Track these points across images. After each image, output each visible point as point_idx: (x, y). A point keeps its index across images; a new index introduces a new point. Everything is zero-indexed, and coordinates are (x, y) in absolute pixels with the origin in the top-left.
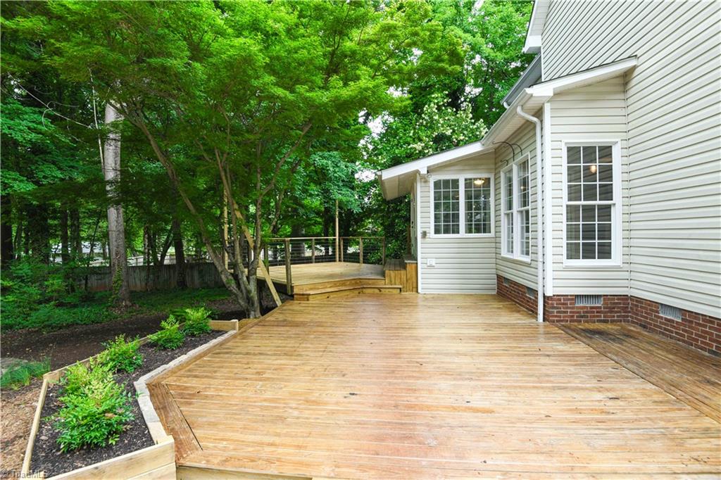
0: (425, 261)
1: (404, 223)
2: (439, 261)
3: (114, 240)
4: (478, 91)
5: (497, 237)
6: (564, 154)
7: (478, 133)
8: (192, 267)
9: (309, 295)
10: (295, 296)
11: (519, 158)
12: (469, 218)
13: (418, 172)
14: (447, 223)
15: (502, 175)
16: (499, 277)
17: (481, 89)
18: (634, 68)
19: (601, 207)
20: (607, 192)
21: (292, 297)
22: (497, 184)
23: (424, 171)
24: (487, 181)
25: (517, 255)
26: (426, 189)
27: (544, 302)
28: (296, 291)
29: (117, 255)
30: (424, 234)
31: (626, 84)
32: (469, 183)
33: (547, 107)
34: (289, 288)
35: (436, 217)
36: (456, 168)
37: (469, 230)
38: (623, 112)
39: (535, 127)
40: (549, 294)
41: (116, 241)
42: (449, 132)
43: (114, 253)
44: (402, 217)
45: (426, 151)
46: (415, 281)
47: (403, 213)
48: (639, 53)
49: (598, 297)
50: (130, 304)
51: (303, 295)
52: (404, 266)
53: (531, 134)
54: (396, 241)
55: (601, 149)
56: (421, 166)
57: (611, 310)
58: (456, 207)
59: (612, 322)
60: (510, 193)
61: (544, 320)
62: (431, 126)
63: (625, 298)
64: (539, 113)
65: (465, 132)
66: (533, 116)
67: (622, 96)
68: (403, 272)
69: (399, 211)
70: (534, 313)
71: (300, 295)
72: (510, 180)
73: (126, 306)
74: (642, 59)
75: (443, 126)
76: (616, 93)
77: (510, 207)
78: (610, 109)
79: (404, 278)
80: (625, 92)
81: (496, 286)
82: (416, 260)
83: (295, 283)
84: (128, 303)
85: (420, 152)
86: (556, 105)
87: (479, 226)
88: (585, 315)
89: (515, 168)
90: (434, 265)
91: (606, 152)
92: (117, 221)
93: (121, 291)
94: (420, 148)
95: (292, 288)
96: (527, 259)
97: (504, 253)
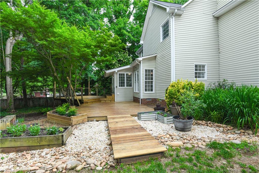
0: (116, 93)
1: (109, 84)
2: (120, 93)
3: (9, 88)
4: (130, 45)
5: (133, 88)
6: (144, 71)
7: (130, 60)
8: (29, 99)
9: (88, 102)
10: (84, 103)
11: (137, 70)
12: (127, 83)
13: (115, 71)
14: (122, 84)
15: (134, 73)
16: (134, 97)
17: (131, 44)
18: (157, 56)
19: (151, 82)
20: (152, 79)
21: (83, 103)
22: (133, 75)
23: (117, 71)
24: (131, 74)
25: (137, 91)
26: (117, 76)
27: (141, 100)
28: (84, 101)
29: (10, 93)
30: (116, 87)
31: (156, 58)
32: (127, 74)
33: (141, 62)
34: (82, 101)
35: (119, 83)
36: (124, 71)
37: (127, 86)
38: (155, 63)
39: (139, 65)
40: (142, 98)
41: (10, 89)
42: (122, 59)
43: (9, 93)
44: (108, 82)
45: (116, 64)
46: (114, 98)
47: (109, 81)
48: (157, 53)
49: (150, 99)
50: (15, 111)
51: (86, 102)
52: (111, 95)
53: (139, 66)
54: (107, 89)
55: (151, 70)
56: (116, 70)
57: (153, 101)
58: (124, 80)
59: (153, 103)
60: (136, 78)
61: (141, 104)
62: (117, 56)
63: (155, 99)
64: (140, 62)
65: (126, 59)
66: (139, 63)
67: (155, 60)
68: (111, 96)
69: (107, 81)
70: (140, 103)
71: (85, 102)
72: (136, 74)
73: (13, 111)
74: (158, 54)
75: (120, 57)
76: (154, 60)
77: (136, 81)
78: (153, 63)
79: (111, 98)
80: (156, 60)
81: (133, 99)
82: (114, 93)
83: (84, 99)
84: (14, 110)
85: (114, 64)
86: (143, 61)
87: (129, 85)
88: (148, 102)
89: (136, 72)
90: (119, 94)
91: (152, 71)
92: (10, 82)
93: (11, 106)
94: (114, 63)
95: (83, 100)
96: (138, 92)
97: (135, 91)
